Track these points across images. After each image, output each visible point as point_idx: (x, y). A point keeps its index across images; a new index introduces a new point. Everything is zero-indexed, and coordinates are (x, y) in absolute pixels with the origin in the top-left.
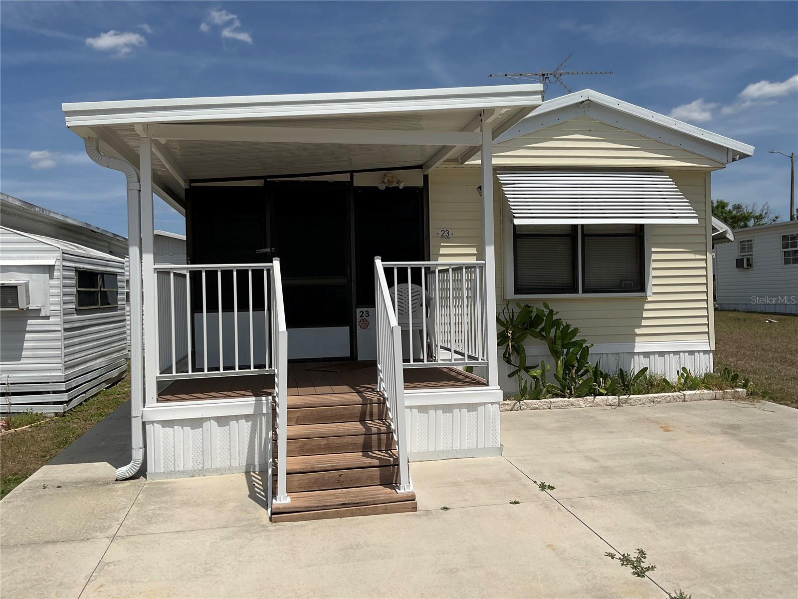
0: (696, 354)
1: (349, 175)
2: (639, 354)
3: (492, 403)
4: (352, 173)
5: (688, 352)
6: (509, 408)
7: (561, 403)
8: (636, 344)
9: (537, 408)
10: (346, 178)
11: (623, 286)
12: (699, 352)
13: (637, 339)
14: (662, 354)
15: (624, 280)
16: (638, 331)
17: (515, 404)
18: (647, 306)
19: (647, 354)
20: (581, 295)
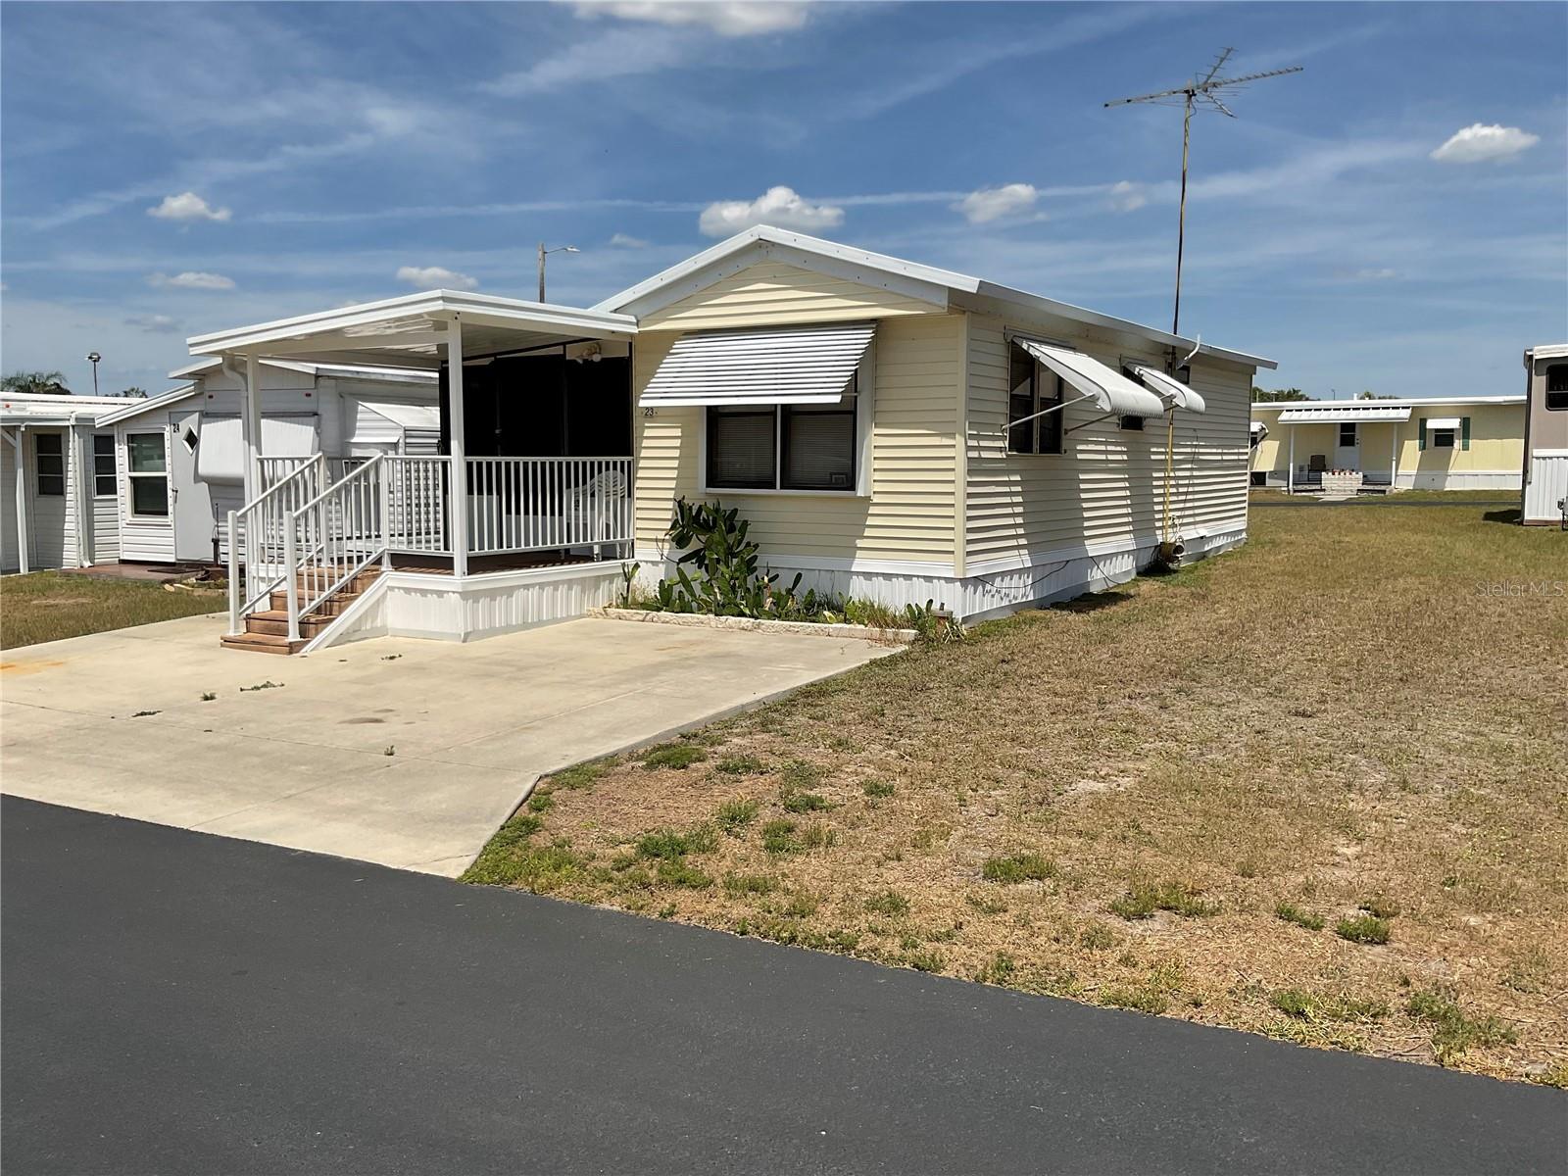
0: (935, 581)
1: (561, 347)
2: (858, 573)
3: (454, 592)
4: (564, 344)
5: (924, 577)
6: (641, 618)
7: (690, 619)
8: (856, 561)
9: (667, 622)
10: (559, 350)
11: (833, 480)
12: (939, 578)
13: (859, 553)
14: (888, 576)
15: (835, 474)
16: (860, 543)
17: (647, 614)
18: (872, 510)
19: (868, 576)
20: (778, 491)
